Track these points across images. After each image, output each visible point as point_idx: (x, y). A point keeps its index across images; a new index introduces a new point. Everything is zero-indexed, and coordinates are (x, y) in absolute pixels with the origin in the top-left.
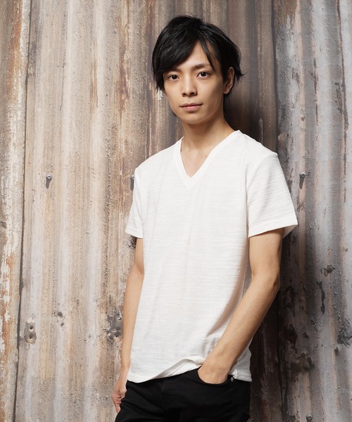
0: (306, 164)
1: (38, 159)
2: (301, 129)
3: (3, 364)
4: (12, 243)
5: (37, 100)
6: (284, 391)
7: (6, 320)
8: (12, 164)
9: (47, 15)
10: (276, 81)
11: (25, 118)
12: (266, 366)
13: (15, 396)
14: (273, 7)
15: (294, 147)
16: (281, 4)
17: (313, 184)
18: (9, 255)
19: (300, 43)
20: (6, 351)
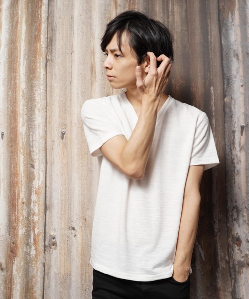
0: (245, 118)
1: (56, 120)
2: (241, 93)
3: (35, 264)
4: (39, 179)
5: (54, 78)
6: (233, 281)
7: (36, 233)
8: (37, 125)
9: (60, 18)
10: (222, 59)
11: (46, 91)
12: (220, 263)
13: (44, 286)
14: (219, 6)
15: (236, 106)
16: (225, 4)
18: (37, 188)
19: (239, 32)
20: (36, 255)
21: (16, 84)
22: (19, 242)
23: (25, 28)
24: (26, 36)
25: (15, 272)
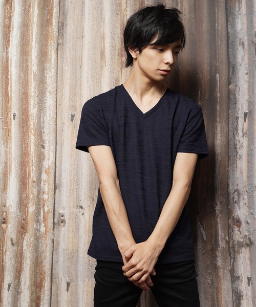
0: (249, 105)
1: (66, 102)
2: (246, 81)
3: (44, 240)
4: (49, 159)
5: (65, 61)
6: (232, 260)
7: (46, 211)
8: (48, 106)
9: (71, 3)
10: (228, 47)
11: (57, 74)
12: (220, 243)
13: (52, 261)
15: (240, 93)
17: (253, 119)
18: (47, 167)
19: (245, 21)
20: (46, 231)
21: (27, 66)
22: (29, 219)
23: (38, 11)
24: (38, 19)
25: (25, 247)
